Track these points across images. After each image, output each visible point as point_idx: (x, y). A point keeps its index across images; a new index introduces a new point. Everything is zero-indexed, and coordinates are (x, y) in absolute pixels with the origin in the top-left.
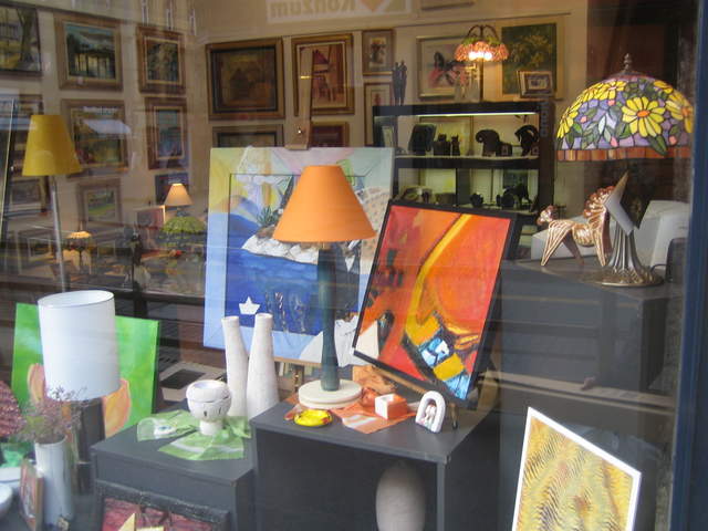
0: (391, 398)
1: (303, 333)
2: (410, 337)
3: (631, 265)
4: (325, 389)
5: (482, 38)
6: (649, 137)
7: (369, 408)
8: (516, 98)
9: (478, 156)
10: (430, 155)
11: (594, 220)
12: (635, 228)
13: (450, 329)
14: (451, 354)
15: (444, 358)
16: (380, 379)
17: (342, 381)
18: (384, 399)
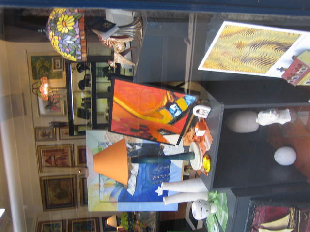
0: (196, 129)
1: (170, 167)
2: (169, 121)
3: (133, 27)
4: (194, 158)
5: (38, 89)
6: (75, 21)
7: (201, 139)
8: (64, 73)
9: (90, 89)
10: (91, 110)
11: (114, 43)
12: (116, 25)
13: (165, 104)
14: (176, 104)
15: (178, 106)
16: (188, 134)
17: (190, 151)
18: (197, 132)
